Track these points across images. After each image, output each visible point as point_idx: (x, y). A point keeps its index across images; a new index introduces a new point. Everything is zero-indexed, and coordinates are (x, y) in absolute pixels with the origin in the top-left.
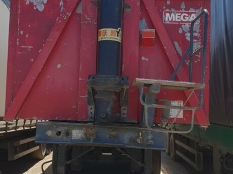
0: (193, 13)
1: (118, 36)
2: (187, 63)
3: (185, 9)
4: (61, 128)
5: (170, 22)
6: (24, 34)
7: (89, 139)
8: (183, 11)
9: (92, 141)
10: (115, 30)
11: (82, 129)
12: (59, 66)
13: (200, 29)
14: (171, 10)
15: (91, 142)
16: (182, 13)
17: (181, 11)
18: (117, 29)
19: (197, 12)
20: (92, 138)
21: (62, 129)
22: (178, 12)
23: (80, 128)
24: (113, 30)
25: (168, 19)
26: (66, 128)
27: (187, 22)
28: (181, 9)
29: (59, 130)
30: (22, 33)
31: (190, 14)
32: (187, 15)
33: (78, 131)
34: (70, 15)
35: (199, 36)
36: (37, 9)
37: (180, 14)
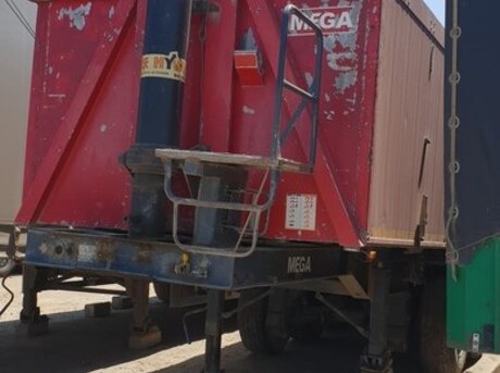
0: (345, 10)
1: (169, 67)
2: (329, 117)
3: (330, 4)
4: (63, 240)
5: (298, 32)
6: (54, 73)
7: (104, 263)
8: (326, 7)
9: (109, 265)
10: (163, 56)
11: (94, 244)
12: (103, 128)
13: (357, 43)
14: (301, 7)
15: (107, 269)
16: (323, 12)
17: (320, 8)
18: (168, 54)
19: (353, 6)
20: (110, 261)
21: (64, 243)
22: (315, 12)
23: (91, 241)
24: (159, 56)
25: (296, 28)
26: (69, 241)
27: (332, 30)
28: (322, 4)
29: (59, 243)
30: (51, 70)
31: (338, 12)
32: (332, 15)
33: (87, 247)
34: (118, 32)
35: (354, 59)
36: (75, 27)
37: (318, 15)
